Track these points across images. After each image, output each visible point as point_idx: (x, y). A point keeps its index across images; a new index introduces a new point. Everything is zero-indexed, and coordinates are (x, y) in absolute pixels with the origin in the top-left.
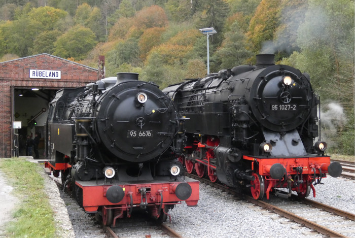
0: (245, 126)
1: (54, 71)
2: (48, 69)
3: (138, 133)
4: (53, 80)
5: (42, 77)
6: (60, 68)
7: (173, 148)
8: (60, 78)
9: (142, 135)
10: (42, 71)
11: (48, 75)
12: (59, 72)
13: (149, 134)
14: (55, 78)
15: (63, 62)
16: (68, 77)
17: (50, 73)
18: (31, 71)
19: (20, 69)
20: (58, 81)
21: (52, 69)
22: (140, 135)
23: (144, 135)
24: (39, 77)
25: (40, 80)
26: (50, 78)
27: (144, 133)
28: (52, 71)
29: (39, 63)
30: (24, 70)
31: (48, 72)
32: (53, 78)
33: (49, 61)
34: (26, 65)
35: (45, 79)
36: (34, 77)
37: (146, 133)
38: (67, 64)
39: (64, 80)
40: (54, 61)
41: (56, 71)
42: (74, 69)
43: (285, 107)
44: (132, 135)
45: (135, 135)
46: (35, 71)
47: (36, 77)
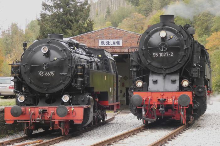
0: (135, 69)
1: (117, 40)
2: (112, 39)
3: (44, 74)
4: (117, 47)
5: (108, 45)
6: (122, 37)
7: (73, 84)
8: (121, 46)
9: (47, 75)
10: (108, 40)
11: (112, 43)
12: (121, 41)
13: (52, 74)
14: (118, 45)
15: (124, 33)
16: (128, 44)
17: (114, 42)
18: (100, 41)
19: (92, 40)
20: (120, 47)
21: (116, 38)
22: (46, 74)
23: (49, 74)
24: (105, 45)
25: (107, 47)
26: (114, 45)
27: (48, 73)
28: (115, 40)
29: (106, 35)
30: (95, 40)
31: (112, 41)
32: (117, 45)
33: (113, 33)
34: (96, 36)
35: (110, 47)
36: (102, 45)
37: (50, 74)
38: (127, 33)
39: (124, 47)
40: (117, 32)
41: (118, 40)
42: (133, 38)
43: (164, 54)
44: (40, 75)
45: (42, 75)
46: (103, 40)
47: (103, 45)
